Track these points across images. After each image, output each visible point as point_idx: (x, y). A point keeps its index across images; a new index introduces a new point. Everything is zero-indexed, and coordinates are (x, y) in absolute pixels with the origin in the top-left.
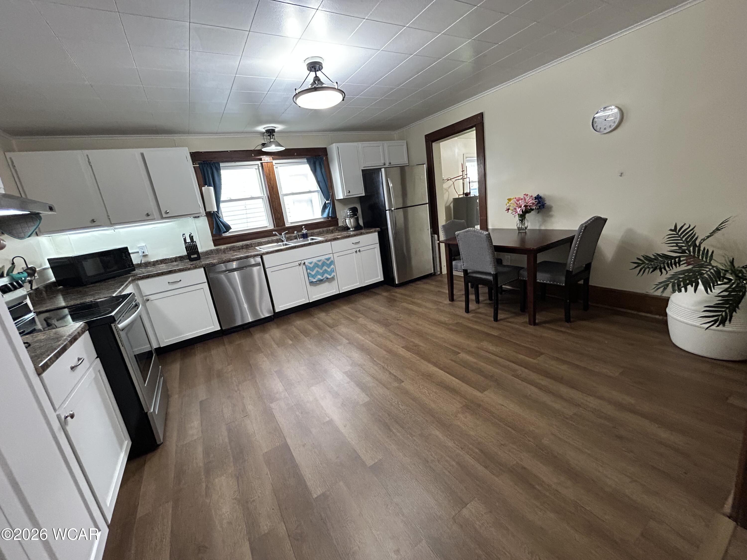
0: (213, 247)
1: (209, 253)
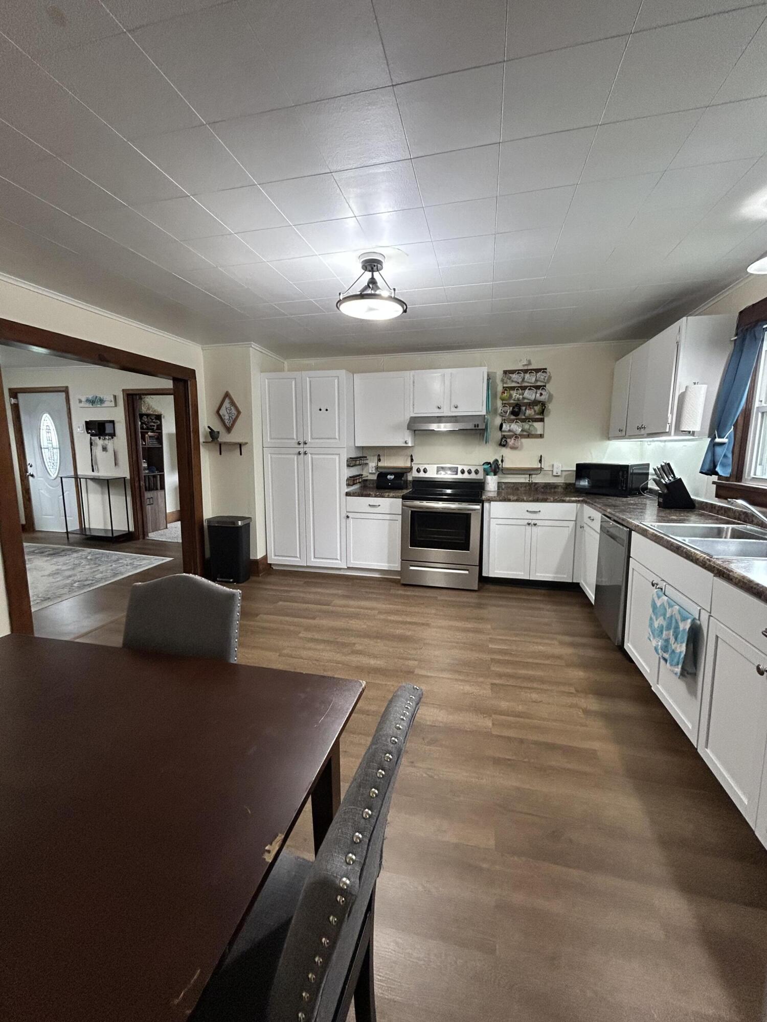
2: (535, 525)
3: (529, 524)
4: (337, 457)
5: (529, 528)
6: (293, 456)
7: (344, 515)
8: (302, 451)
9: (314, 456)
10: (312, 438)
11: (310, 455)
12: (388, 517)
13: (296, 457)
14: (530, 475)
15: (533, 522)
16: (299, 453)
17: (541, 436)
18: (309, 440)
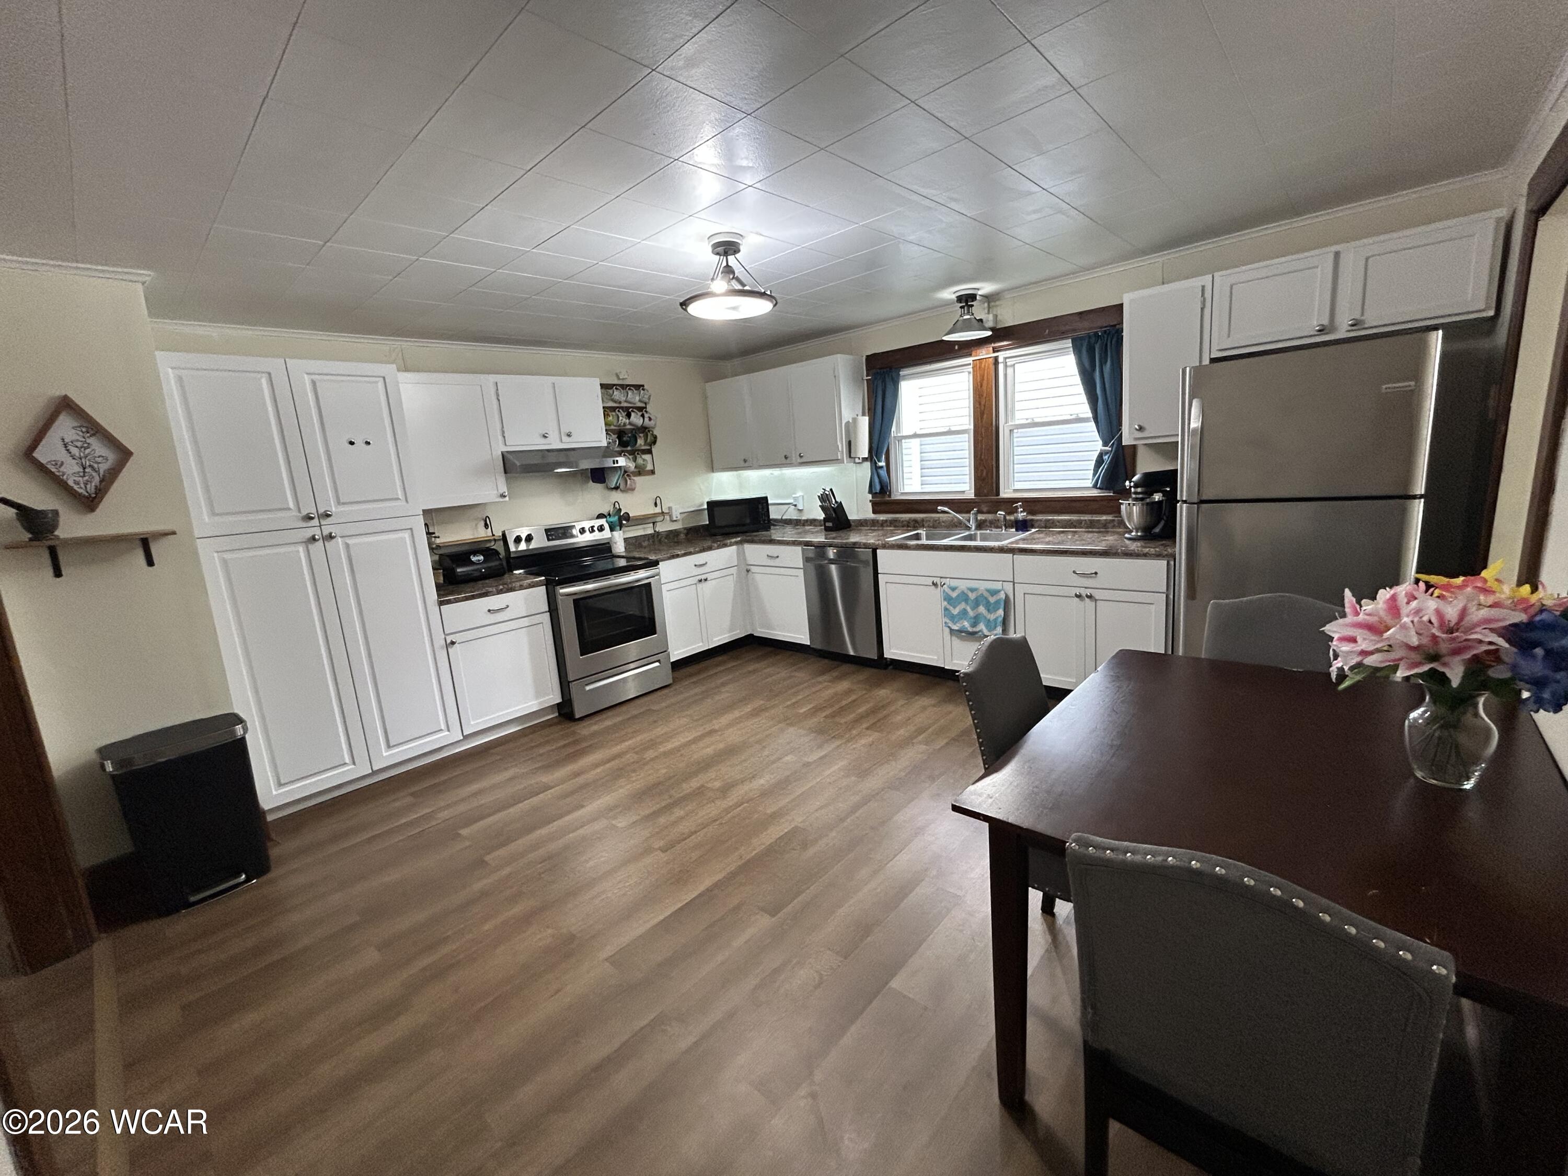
0: (871, 515)
1: (862, 523)
2: (706, 580)
3: (700, 581)
4: (406, 535)
5: (700, 586)
6: (292, 548)
7: (440, 641)
8: (317, 532)
9: (350, 541)
10: (339, 503)
11: (340, 540)
12: (526, 622)
13: (301, 549)
14: (654, 523)
15: (703, 577)
16: (313, 539)
17: (652, 472)
18: (334, 509)
